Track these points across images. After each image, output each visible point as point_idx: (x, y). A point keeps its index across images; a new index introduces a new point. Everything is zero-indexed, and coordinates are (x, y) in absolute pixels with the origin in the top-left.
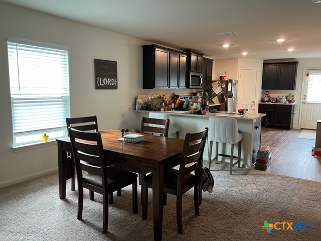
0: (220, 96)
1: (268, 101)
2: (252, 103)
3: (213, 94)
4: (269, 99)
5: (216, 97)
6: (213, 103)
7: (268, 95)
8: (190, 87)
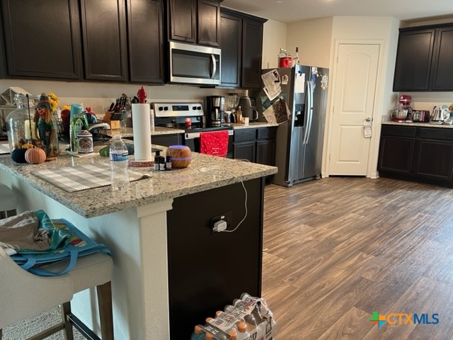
0: (277, 105)
1: (405, 119)
2: (366, 124)
3: (263, 100)
4: (409, 114)
5: (271, 108)
6: (263, 120)
7: (408, 103)
8: (172, 79)
